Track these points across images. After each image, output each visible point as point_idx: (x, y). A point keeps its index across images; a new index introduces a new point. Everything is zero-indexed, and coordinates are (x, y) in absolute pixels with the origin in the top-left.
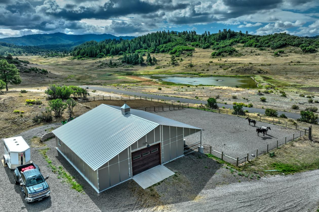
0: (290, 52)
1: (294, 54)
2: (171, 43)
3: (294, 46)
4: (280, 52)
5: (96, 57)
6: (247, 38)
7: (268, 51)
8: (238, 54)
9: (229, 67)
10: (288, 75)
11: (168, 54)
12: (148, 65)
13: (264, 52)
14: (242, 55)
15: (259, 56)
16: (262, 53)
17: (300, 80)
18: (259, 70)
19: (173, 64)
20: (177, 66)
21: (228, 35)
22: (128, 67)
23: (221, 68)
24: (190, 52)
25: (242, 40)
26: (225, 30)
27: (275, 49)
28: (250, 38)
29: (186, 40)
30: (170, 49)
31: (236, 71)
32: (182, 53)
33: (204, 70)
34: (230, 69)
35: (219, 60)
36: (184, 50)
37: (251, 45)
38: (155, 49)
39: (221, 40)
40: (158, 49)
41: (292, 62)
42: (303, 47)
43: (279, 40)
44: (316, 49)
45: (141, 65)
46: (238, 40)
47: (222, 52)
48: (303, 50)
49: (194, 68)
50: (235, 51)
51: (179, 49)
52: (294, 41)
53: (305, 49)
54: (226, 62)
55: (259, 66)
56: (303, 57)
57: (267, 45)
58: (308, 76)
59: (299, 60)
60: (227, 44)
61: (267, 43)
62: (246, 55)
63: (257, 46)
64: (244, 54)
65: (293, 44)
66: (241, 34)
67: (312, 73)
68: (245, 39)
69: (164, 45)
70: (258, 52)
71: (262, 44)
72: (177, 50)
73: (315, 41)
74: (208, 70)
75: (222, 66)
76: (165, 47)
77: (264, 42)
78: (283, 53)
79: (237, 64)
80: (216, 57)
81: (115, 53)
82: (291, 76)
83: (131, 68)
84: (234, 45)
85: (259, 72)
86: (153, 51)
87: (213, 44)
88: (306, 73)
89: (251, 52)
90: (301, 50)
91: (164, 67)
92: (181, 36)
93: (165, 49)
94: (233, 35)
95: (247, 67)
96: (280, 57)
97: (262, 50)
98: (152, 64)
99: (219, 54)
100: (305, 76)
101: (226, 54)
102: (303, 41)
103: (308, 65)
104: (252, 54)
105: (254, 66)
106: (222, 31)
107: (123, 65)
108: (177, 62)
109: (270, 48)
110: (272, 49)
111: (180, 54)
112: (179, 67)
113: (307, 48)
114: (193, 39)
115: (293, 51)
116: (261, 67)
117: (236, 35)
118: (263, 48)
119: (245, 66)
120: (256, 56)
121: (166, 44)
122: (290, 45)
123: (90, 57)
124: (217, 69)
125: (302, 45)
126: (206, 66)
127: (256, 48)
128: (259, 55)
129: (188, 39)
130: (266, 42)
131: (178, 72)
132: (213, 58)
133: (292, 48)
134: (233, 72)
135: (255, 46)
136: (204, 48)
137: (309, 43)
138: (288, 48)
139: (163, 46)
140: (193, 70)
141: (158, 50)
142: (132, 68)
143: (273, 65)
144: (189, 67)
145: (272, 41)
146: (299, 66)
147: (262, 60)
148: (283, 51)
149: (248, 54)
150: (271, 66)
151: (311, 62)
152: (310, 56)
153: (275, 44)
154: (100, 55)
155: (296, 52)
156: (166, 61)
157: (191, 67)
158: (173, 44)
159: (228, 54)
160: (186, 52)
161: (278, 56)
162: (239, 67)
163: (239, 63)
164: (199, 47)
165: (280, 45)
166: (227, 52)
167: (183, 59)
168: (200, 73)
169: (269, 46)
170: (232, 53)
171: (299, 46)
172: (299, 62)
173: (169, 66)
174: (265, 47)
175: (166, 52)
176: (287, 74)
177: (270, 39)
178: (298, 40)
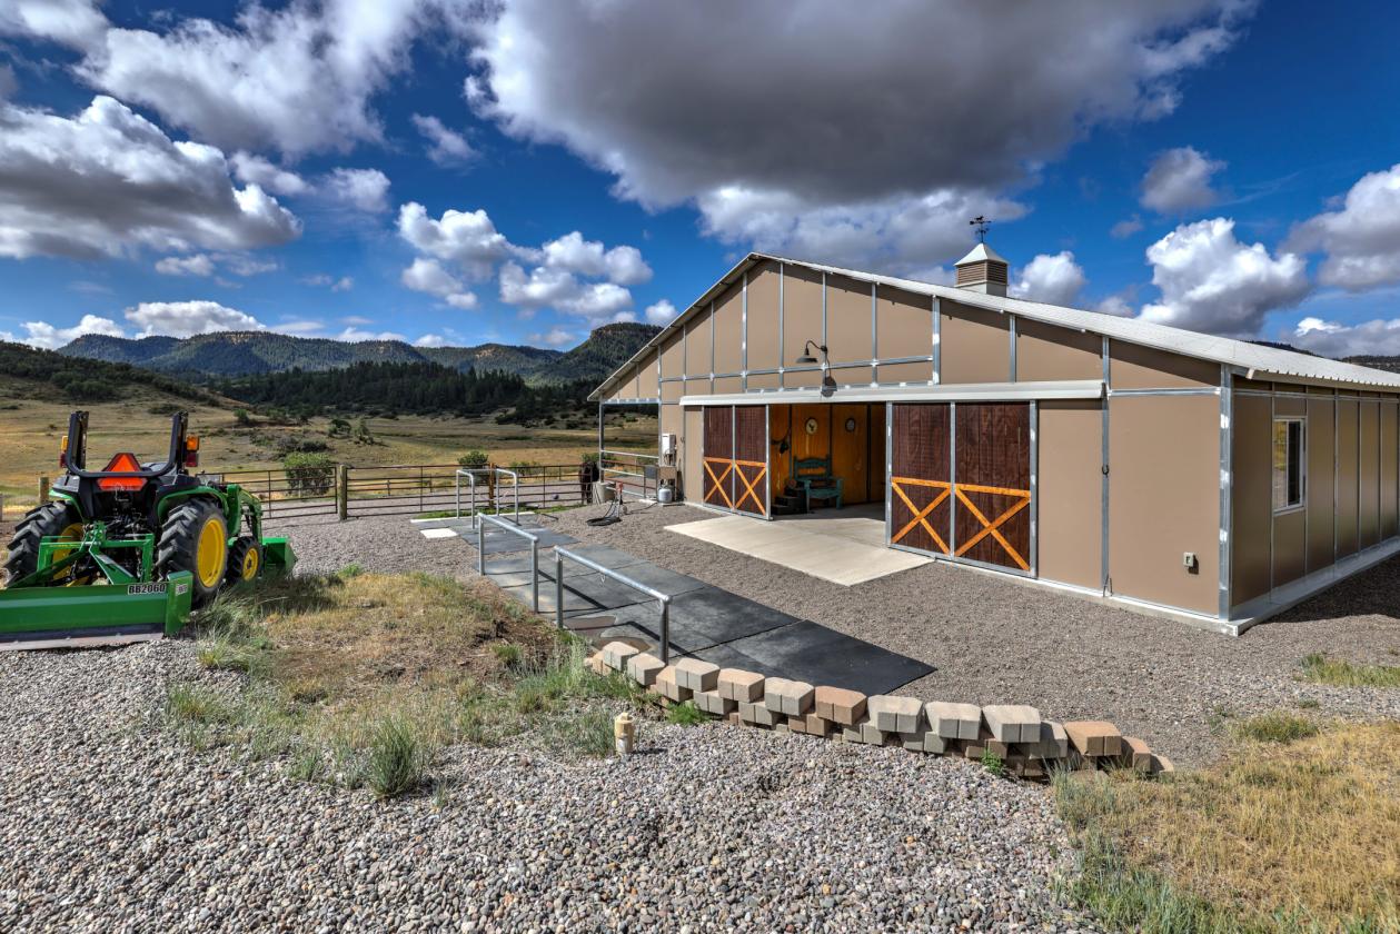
3: (24, 375)
42: (65, 380)
44: (117, 392)
48: (73, 392)
52: (21, 360)
53: (80, 387)
65: (20, 370)
73: (101, 367)
102: (55, 361)
113: (85, 383)
125: (60, 374)
133: (19, 382)
137: (83, 371)
152: (105, 408)
178: (32, 356)
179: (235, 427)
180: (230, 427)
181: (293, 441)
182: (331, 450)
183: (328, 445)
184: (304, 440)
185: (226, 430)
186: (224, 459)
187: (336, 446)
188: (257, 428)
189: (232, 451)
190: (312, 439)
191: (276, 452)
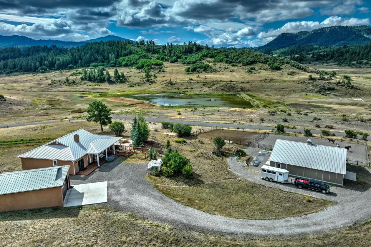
0: (260, 69)
1: (264, 71)
2: (133, 55)
3: (262, 63)
4: (252, 69)
5: (35, 71)
6: (215, 53)
7: (240, 68)
8: (212, 70)
9: (212, 85)
10: (267, 92)
11: (133, 69)
12: (118, 82)
13: (236, 68)
14: (217, 71)
15: (234, 73)
16: (236, 70)
17: (278, 97)
18: (241, 88)
19: (148, 81)
20: (154, 84)
21: (194, 48)
22: (93, 86)
23: (204, 86)
24: (160, 67)
25: (210, 55)
26: (190, 43)
27: (246, 66)
28: (217, 52)
29: (147, 52)
30: (134, 63)
31: (222, 89)
32: (151, 68)
33: (187, 88)
34: (214, 87)
35: (197, 77)
36: (153, 64)
37: (221, 61)
38: (116, 62)
39: (188, 54)
40: (119, 62)
41: (266, 79)
42: (270, 64)
43: (248, 57)
44: (281, 67)
45: (108, 83)
46: (205, 54)
47: (196, 68)
48: (271, 68)
49: (176, 86)
50: (208, 66)
51: (146, 63)
52: (261, 58)
53: (273, 66)
54: (206, 80)
55: (240, 83)
56: (273, 74)
57: (238, 61)
58: (282, 92)
59: (270, 77)
60: (197, 59)
61: (237, 59)
62: (220, 71)
63: (228, 62)
64: (219, 71)
65: (261, 61)
66: (208, 48)
67: (285, 90)
68: (213, 54)
69: (126, 58)
70: (232, 68)
71: (233, 60)
72: (145, 64)
73: (278, 59)
74: (192, 89)
75: (205, 84)
76: (128, 61)
77: (234, 58)
78: (254, 70)
79: (219, 81)
80: (191, 73)
81: (62, 67)
82: (269, 93)
83: (97, 87)
84: (204, 59)
85: (242, 90)
86: (113, 64)
87: (180, 57)
88: (280, 90)
89: (225, 68)
90: (269, 67)
91: (139, 85)
92: (140, 47)
93: (128, 63)
94: (199, 48)
95: (230, 85)
96: (253, 74)
97: (234, 66)
98: (122, 82)
99: (194, 70)
100: (280, 93)
101: (201, 70)
102: (268, 58)
103: (280, 82)
104: (226, 70)
105: (236, 84)
106: (187, 43)
107: (85, 83)
108: (151, 79)
109: (241, 65)
110: (243, 65)
111: (149, 69)
112: (157, 85)
113: (274, 65)
114: (154, 51)
115: (262, 68)
116: (241, 85)
117: (203, 49)
118: (235, 64)
119: (227, 84)
120: (231, 73)
121: (128, 57)
122: (258, 62)
123: (26, 71)
124: (201, 87)
125: (269, 62)
126: (187, 83)
127: (228, 64)
128: (233, 71)
129: (149, 50)
130: (236, 57)
131: (160, 91)
132: (188, 74)
133: (261, 65)
134: (218, 90)
135: (227, 62)
136: (172, 62)
137: (274, 61)
138: (257, 65)
139: (124, 59)
140: (175, 88)
141: (119, 64)
142: (99, 87)
143: (251, 82)
144: (169, 85)
145: (241, 57)
146: (273, 83)
147: (239, 77)
148: (254, 69)
149: (222, 70)
150: (250, 83)
151: (281, 79)
152: (277, 73)
153: (245, 60)
154: (42, 69)
155: (265, 69)
156: (135, 77)
157: (171, 85)
158: (136, 57)
159: (203, 70)
160: (155, 66)
161: (251, 73)
162: (222, 85)
163: (221, 81)
164: (166, 60)
165: (250, 61)
166: (202, 68)
167: (156, 75)
168: (185, 92)
169: (240, 62)
170: (206, 69)
171: (266, 64)
172: (272, 80)
173: (144, 83)
174: (236, 63)
175: (130, 66)
176: (265, 91)
177: (239, 55)
178: (264, 57)
179: (308, 80)
180: (307, 80)
181: (324, 87)
182: (336, 90)
183: (335, 88)
184: (328, 86)
185: (305, 81)
186: (303, 91)
187: (338, 89)
188: (314, 81)
189: (306, 89)
190: (331, 86)
191: (318, 90)
